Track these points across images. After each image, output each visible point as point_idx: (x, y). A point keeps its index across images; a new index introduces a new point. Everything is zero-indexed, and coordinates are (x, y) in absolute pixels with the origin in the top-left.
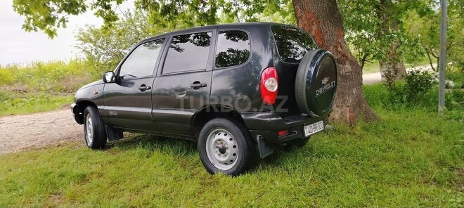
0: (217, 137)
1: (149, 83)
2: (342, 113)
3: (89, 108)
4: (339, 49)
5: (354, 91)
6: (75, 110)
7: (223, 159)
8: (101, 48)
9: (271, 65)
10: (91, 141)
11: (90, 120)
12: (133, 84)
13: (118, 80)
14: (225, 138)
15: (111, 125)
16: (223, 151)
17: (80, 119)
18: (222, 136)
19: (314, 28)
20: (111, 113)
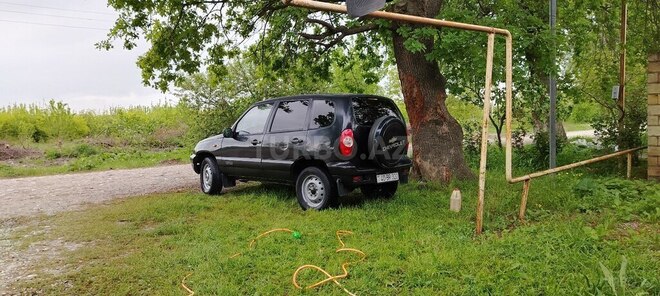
0: (310, 181)
1: (260, 139)
2: (438, 172)
3: (207, 159)
4: (439, 111)
5: (452, 151)
6: (195, 161)
7: (314, 198)
8: (203, 96)
9: (349, 127)
10: (208, 188)
11: (208, 169)
12: (246, 139)
13: (235, 135)
14: (316, 182)
15: (226, 174)
16: (314, 192)
17: (198, 169)
18: (313, 181)
19: (415, 90)
20: (227, 163)
